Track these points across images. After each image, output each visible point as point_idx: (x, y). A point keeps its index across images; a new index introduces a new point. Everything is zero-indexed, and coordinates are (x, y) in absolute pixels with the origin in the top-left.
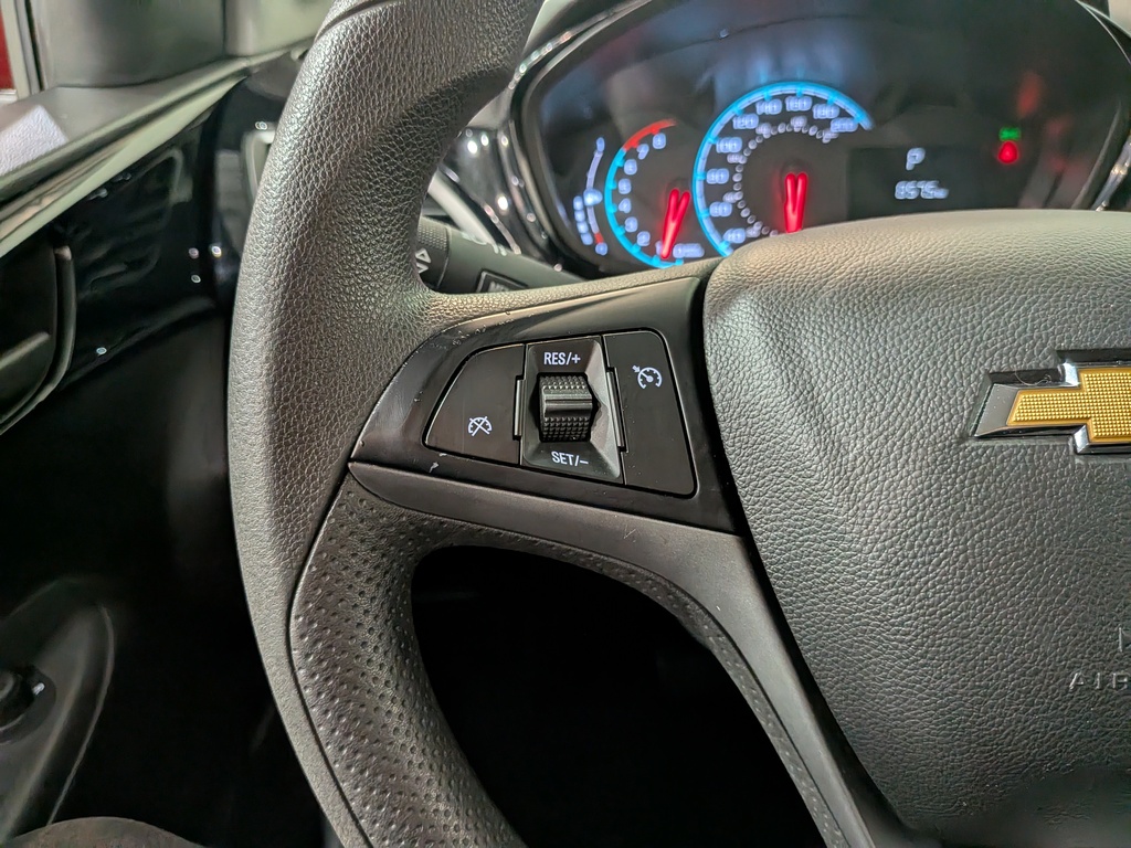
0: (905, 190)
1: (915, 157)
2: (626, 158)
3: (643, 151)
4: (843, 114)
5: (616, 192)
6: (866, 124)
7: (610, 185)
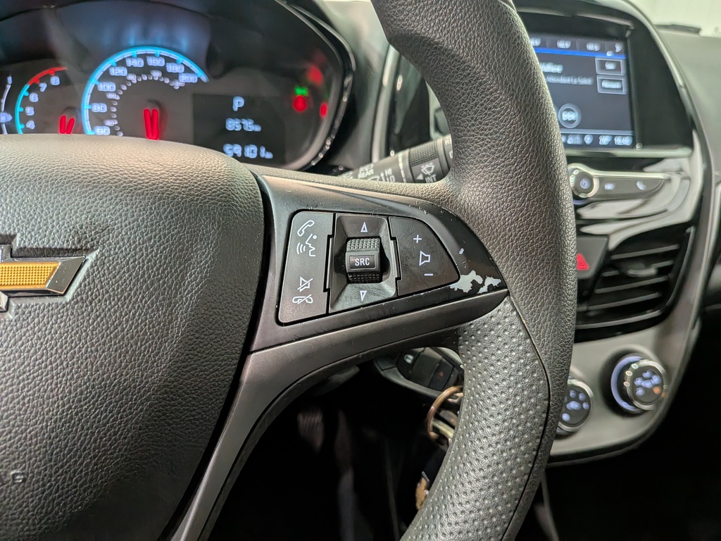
0: (232, 125)
1: (238, 103)
2: (30, 91)
3: (43, 86)
4: (188, 70)
5: (23, 115)
6: (204, 78)
7: (19, 109)
